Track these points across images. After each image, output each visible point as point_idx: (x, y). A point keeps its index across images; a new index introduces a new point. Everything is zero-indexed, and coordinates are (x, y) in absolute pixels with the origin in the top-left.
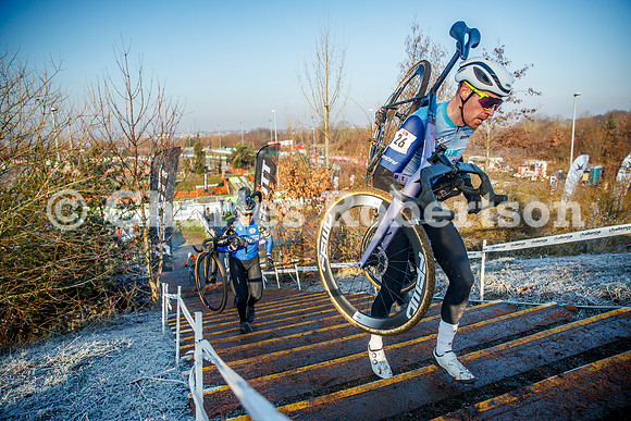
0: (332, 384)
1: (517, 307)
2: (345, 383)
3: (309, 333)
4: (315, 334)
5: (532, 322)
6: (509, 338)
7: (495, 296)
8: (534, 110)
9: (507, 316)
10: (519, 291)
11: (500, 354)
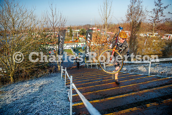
0: (106, 96)
1: (160, 78)
2: (109, 96)
3: (100, 81)
4: (101, 82)
5: (164, 82)
6: (157, 87)
7: (153, 74)
8: (169, 19)
9: (156, 80)
10: (160, 73)
11: (154, 91)
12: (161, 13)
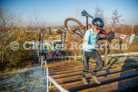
8: (123, 25)
12: (117, 20)
